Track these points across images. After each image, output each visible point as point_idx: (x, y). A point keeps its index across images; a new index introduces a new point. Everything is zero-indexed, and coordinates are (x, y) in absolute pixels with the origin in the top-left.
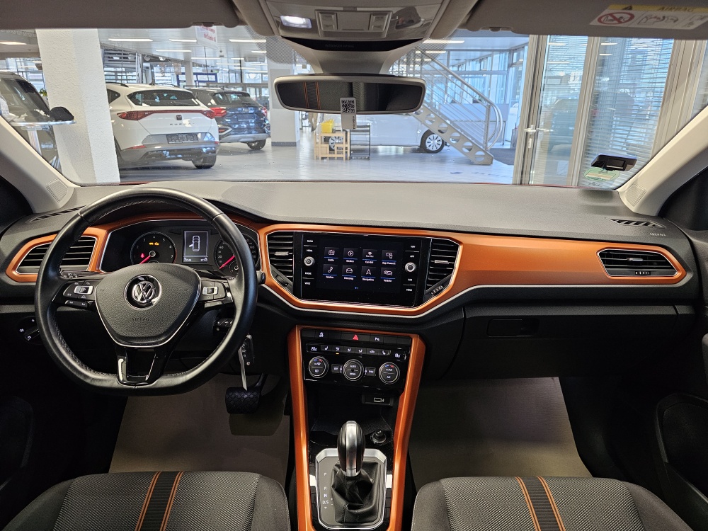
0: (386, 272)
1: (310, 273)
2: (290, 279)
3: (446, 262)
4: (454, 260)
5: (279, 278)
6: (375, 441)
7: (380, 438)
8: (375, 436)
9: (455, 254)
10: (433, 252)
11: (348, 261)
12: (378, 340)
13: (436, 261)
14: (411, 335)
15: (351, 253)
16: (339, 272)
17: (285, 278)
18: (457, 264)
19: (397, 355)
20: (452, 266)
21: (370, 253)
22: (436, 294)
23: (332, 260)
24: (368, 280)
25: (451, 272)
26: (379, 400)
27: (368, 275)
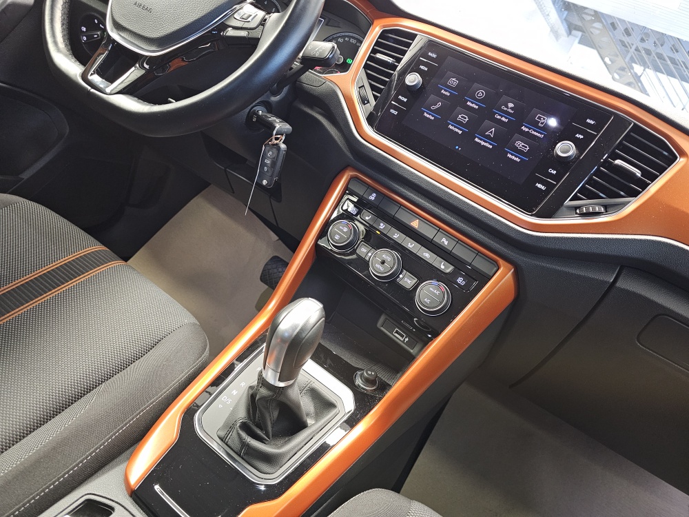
0: (520, 144)
1: (405, 100)
2: (375, 97)
3: (638, 173)
4: (653, 178)
5: (363, 91)
6: (359, 382)
7: (368, 381)
8: (361, 375)
9: (662, 170)
10: (621, 147)
11: (469, 103)
12: (446, 243)
13: (618, 162)
14: (501, 262)
15: (481, 94)
16: (447, 113)
17: (370, 94)
18: (654, 188)
19: (460, 280)
20: (644, 186)
21: (511, 105)
22: (583, 215)
23: (448, 94)
24: (483, 143)
25: (635, 194)
26: (402, 336)
27: (488, 137)
